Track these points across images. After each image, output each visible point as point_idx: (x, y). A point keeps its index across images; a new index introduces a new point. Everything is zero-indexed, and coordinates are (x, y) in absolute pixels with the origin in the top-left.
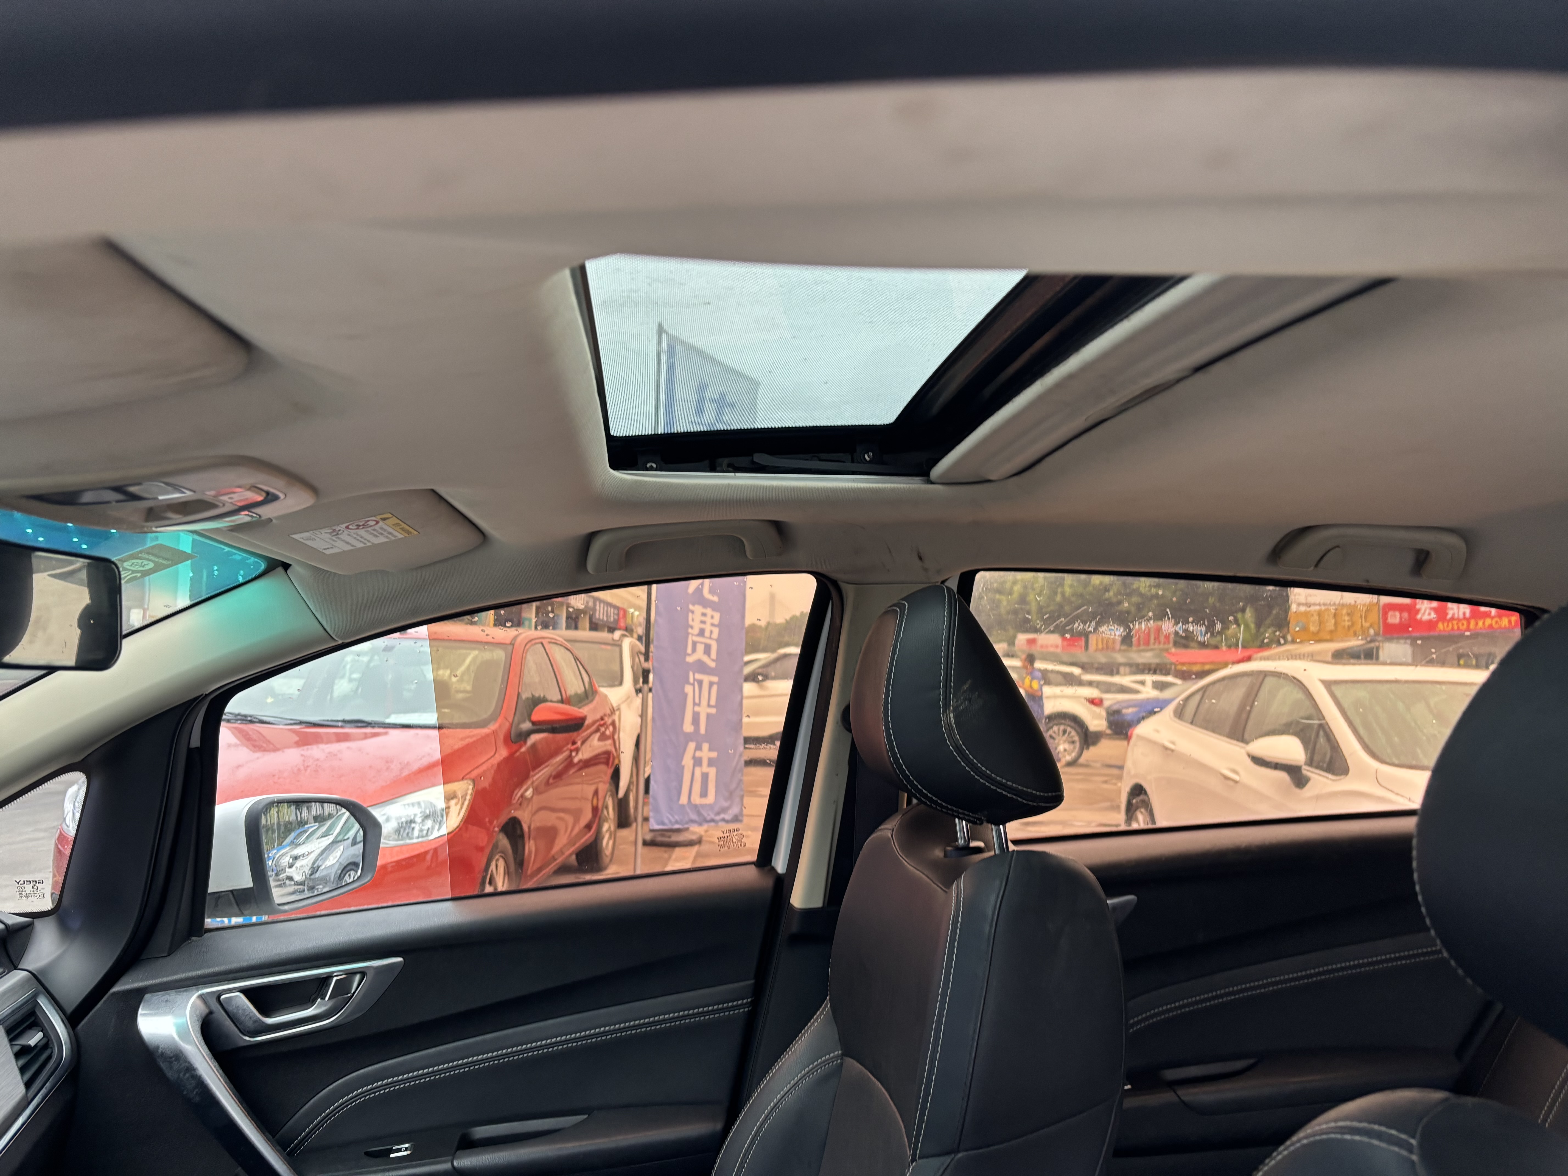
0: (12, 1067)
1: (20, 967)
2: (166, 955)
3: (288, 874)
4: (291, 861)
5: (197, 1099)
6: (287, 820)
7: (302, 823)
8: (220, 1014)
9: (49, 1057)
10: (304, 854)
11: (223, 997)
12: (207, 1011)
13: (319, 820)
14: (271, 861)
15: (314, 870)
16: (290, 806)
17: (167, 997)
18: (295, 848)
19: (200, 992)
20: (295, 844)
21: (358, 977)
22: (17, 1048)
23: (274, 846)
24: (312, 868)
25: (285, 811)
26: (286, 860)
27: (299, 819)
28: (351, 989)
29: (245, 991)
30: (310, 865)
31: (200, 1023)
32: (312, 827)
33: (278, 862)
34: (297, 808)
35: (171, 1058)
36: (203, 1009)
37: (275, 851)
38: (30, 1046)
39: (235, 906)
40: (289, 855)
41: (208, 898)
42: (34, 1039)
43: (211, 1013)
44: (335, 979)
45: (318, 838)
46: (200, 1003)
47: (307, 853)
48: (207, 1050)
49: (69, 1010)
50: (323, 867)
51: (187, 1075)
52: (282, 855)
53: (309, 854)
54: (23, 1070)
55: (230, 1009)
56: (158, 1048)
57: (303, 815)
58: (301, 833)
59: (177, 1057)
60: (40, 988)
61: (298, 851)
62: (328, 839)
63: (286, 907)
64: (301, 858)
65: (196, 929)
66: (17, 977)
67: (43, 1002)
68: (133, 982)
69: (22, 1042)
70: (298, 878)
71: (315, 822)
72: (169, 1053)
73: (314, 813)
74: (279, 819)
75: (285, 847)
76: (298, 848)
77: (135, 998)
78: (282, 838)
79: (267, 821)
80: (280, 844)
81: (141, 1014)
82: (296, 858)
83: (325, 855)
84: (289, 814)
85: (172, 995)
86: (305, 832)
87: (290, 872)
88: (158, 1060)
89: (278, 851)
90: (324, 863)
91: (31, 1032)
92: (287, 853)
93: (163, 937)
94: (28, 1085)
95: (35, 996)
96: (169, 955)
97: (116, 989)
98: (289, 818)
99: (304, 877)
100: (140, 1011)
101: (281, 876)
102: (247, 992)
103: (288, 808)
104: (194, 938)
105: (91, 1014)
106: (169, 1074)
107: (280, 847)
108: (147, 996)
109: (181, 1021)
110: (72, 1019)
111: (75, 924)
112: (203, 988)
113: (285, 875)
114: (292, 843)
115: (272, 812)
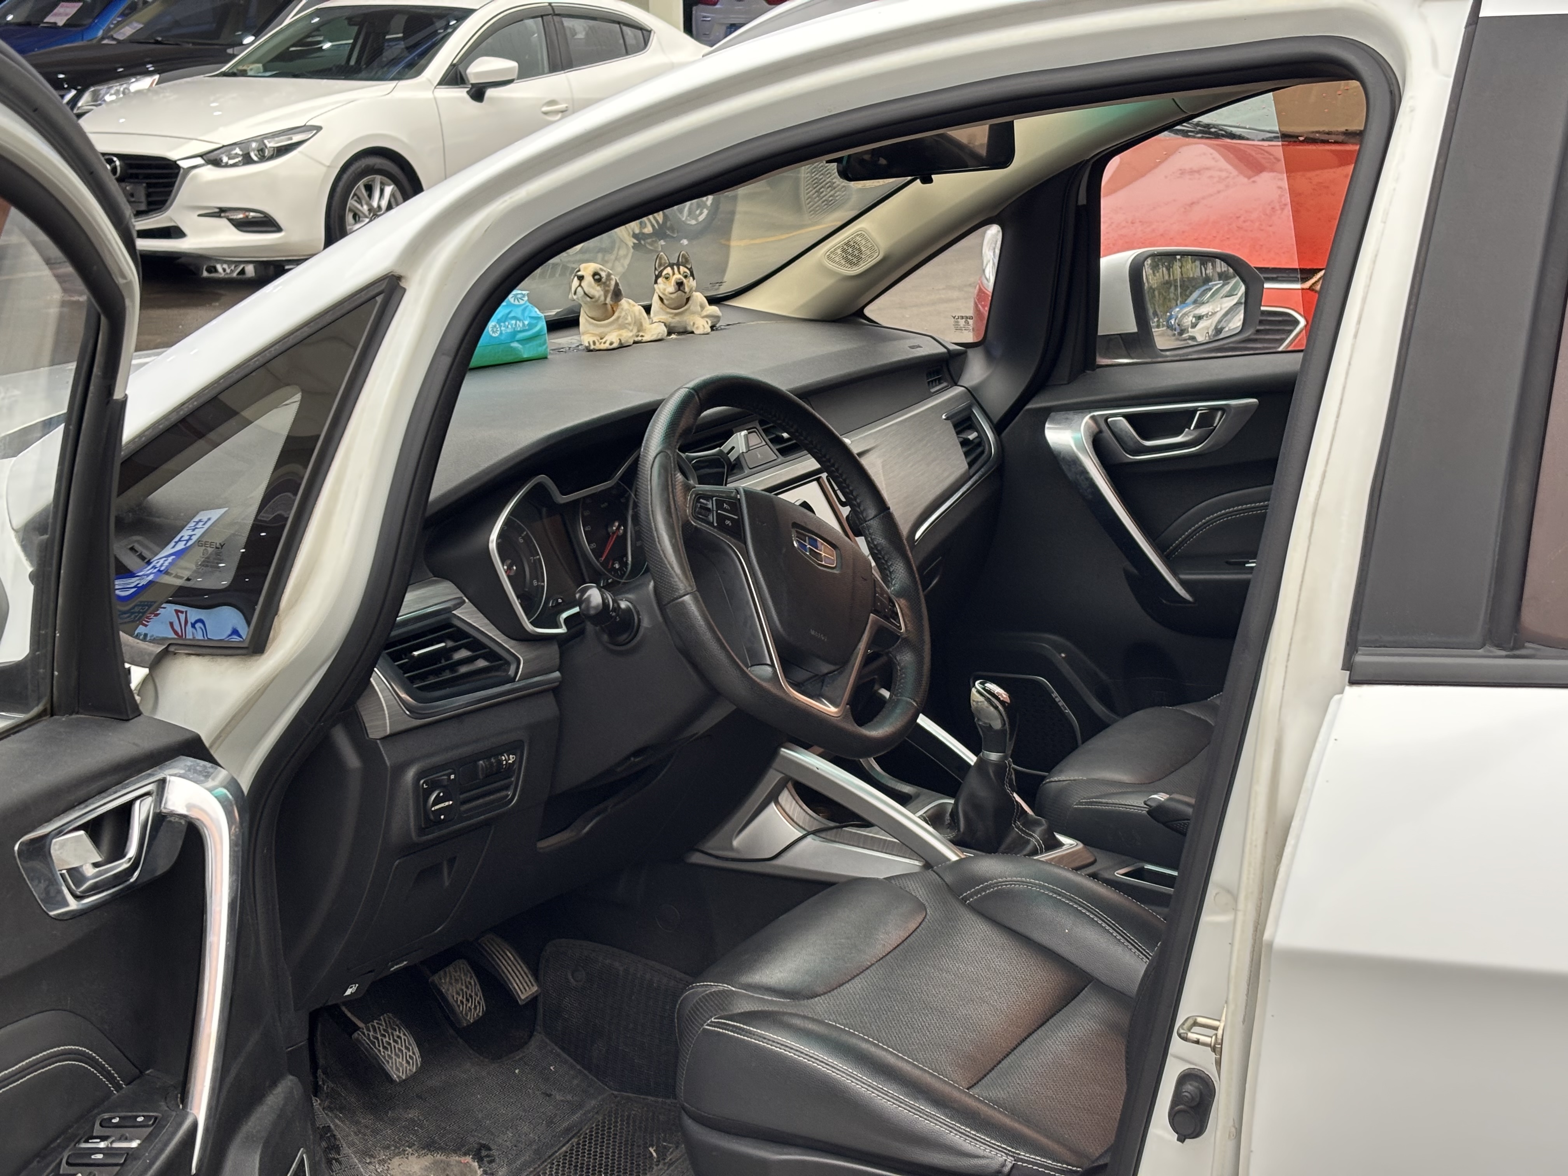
0: (959, 451)
1: (959, 384)
2: (1066, 382)
3: (1190, 334)
4: (1194, 320)
5: (1090, 497)
6: (1191, 276)
7: (1207, 280)
8: (1107, 433)
9: (983, 452)
10: (1208, 314)
11: (1110, 420)
12: (1097, 430)
13: (1223, 277)
14: (1174, 320)
15: (1218, 331)
16: (1195, 262)
17: (1067, 416)
18: (1199, 307)
19: (1092, 414)
20: (1198, 303)
21: (1219, 414)
22: (961, 439)
23: (1177, 304)
24: (1216, 328)
25: (1189, 266)
26: (1189, 320)
27: (1204, 275)
28: (1214, 423)
29: (1127, 417)
30: (1213, 327)
31: (1092, 439)
32: (1216, 285)
33: (1180, 321)
34: (1203, 264)
35: (1070, 462)
36: (1094, 428)
37: (1178, 309)
38: (969, 439)
39: (1124, 348)
40: (1192, 314)
41: (1098, 339)
42: (972, 436)
43: (1101, 431)
44: (1198, 413)
45: (1222, 298)
46: (1091, 422)
47: (1210, 314)
48: (1097, 459)
49: (996, 420)
50: (1227, 329)
51: (1082, 477)
52: (1186, 314)
53: (1214, 314)
54: (966, 454)
55: (1115, 430)
56: (1060, 453)
57: (1208, 272)
58: (1204, 291)
59: (1075, 462)
60: (974, 401)
61: (1203, 310)
62: (1233, 300)
63: (1168, 353)
64: (1205, 318)
65: (1088, 364)
66: (957, 390)
67: (976, 412)
68: (1042, 402)
69: (964, 436)
70: (1201, 339)
71: (1219, 280)
72: (1068, 458)
73: (1219, 270)
74: (1182, 275)
75: (1188, 306)
76: (1201, 307)
77: (1044, 415)
78: (1185, 296)
79: (1169, 276)
80: (1183, 302)
81: (1048, 428)
82: (1199, 318)
83: (1229, 316)
84: (1193, 269)
85: (1070, 415)
86: (1210, 289)
87: (1192, 332)
88: (1061, 463)
89: (1181, 309)
90: (1228, 323)
91: (969, 431)
92: (1190, 312)
93: (1064, 368)
94: (971, 464)
95: (969, 407)
96: (1068, 383)
97: (1028, 407)
98: (1194, 274)
99: (1207, 338)
100: (1047, 425)
101: (1184, 336)
102: (1128, 417)
103: (1192, 262)
104: (1088, 372)
105: (1011, 425)
106: (1069, 475)
107: (1183, 305)
108: (1052, 414)
109: (1078, 435)
110: (999, 428)
111: (998, 352)
112: (1094, 411)
113: (1187, 335)
114: (1195, 302)
115: (1175, 267)
